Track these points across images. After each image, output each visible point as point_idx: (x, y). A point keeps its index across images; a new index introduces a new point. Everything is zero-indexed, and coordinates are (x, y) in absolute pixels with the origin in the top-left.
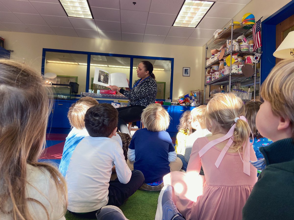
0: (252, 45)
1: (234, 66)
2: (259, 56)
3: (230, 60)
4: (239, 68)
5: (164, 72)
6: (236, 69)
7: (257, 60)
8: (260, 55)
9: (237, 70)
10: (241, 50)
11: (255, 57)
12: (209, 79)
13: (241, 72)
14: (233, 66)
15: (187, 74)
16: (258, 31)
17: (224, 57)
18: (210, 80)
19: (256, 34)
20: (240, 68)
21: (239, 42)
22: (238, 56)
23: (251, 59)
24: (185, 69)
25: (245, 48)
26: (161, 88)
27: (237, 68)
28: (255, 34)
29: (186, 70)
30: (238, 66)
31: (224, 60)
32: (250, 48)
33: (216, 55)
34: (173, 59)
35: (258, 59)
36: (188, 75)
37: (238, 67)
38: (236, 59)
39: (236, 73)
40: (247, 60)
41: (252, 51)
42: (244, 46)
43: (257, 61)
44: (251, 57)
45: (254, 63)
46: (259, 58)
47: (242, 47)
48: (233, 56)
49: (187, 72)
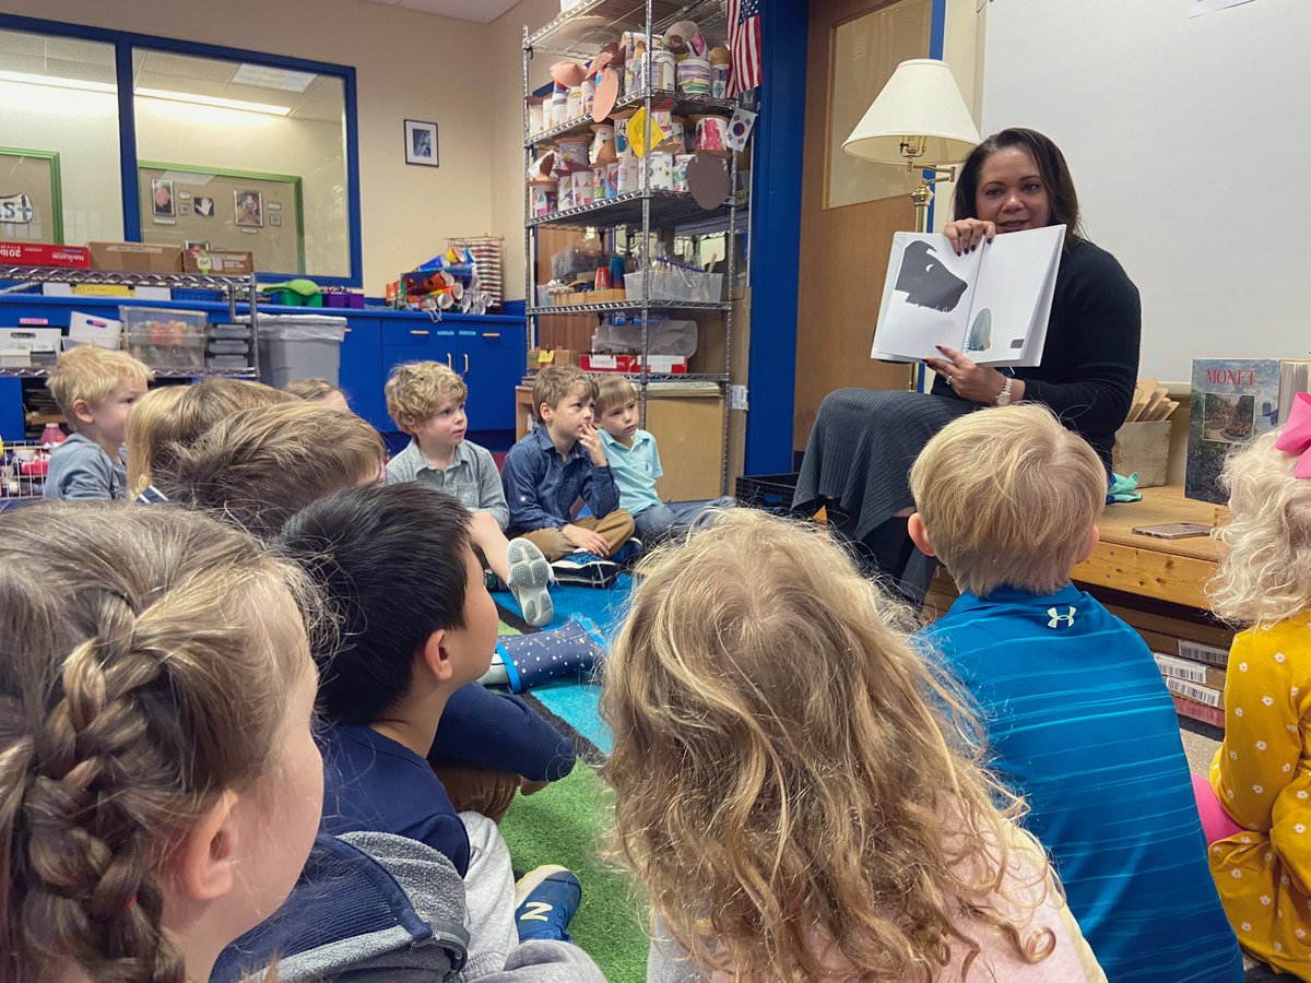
0: (721, 66)
1: (660, 156)
2: (748, 122)
3: (642, 129)
4: (677, 168)
5: (286, 122)
6: (664, 174)
7: (740, 137)
8: (753, 116)
9: (671, 175)
10: (681, 87)
11: (733, 123)
12: (545, 198)
13: (682, 186)
14: (655, 156)
15: (425, 154)
16: (751, 16)
17: (615, 110)
18: (549, 200)
19: (743, 26)
20: (680, 168)
21: (678, 50)
22: (672, 114)
23: (718, 132)
24: (415, 131)
25: (696, 80)
26: (278, 207)
27: (670, 169)
28: (739, 24)
29: (418, 134)
30: (674, 158)
31: (617, 123)
32: (716, 83)
33: (574, 89)
34: (353, 70)
35: (745, 136)
36: (432, 160)
37: (674, 164)
38: (665, 128)
39: (665, 189)
40: (704, 135)
41: (722, 96)
42: (693, 73)
43: (740, 141)
44: (720, 122)
45: (730, 150)
46: (748, 129)
47: (686, 76)
48: (656, 115)
49: (424, 143)
